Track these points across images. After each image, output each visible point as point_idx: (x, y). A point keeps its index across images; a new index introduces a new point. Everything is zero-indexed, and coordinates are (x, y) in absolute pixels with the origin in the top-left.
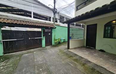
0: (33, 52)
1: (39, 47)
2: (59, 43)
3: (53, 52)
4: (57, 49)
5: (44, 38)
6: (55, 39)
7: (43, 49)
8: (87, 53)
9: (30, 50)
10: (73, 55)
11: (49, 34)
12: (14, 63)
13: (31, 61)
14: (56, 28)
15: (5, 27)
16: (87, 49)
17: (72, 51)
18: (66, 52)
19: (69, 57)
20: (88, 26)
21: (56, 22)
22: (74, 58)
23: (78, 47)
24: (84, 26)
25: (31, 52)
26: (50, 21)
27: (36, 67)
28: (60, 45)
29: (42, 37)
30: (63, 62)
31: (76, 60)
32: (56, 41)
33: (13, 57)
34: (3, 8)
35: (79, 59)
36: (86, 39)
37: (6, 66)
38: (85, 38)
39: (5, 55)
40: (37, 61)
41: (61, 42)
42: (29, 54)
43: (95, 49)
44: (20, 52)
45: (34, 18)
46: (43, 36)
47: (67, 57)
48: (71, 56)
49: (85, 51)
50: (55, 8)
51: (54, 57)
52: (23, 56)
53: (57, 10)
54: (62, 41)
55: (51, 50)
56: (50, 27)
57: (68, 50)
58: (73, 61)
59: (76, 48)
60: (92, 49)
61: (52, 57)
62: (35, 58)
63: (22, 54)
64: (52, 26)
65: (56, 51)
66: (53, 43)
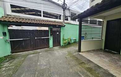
0: (39, 53)
1: (46, 48)
2: (69, 44)
3: (61, 54)
4: (65, 51)
5: (52, 38)
6: (63, 39)
7: (51, 50)
8: (107, 60)
9: (37, 50)
10: (85, 61)
11: (58, 33)
12: (16, 65)
13: (34, 63)
14: (65, 26)
15: (12, 27)
16: (107, 54)
17: (84, 54)
18: (76, 56)
19: (79, 64)
20: (108, 22)
21: (67, 20)
22: (87, 66)
23: (93, 50)
24: (103, 22)
25: (37, 53)
26: (60, 19)
27: (37, 73)
28: (70, 46)
29: (50, 37)
30: (71, 70)
31: (89, 70)
32: (65, 42)
33: (18, 58)
34: (17, 9)
35: (94, 69)
36: (104, 40)
37: (8, 68)
38: (104, 38)
39: (13, 54)
40: (40, 65)
41: (71, 42)
42: (34, 55)
43: (120, 54)
44: (26, 52)
45: (43, 17)
46: (51, 35)
47: (77, 63)
48: (83, 63)
49: (103, 56)
50: (64, 4)
51: (61, 62)
52: (28, 57)
53: (67, 5)
54: (73, 41)
55: (58, 52)
56: (57, 25)
57: (80, 53)
58: (86, 71)
59: (90, 51)
60: (114, 54)
61: (58, 61)
62: (39, 60)
63: (28, 55)
64: (60, 24)
65: (64, 53)
66: (62, 44)
